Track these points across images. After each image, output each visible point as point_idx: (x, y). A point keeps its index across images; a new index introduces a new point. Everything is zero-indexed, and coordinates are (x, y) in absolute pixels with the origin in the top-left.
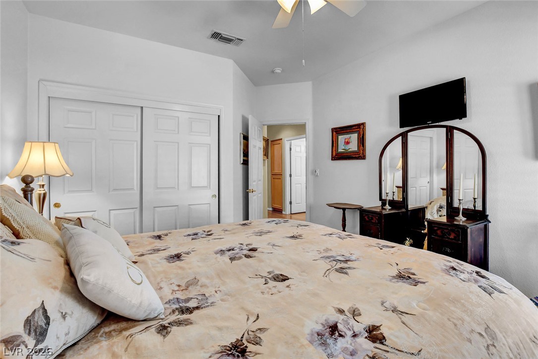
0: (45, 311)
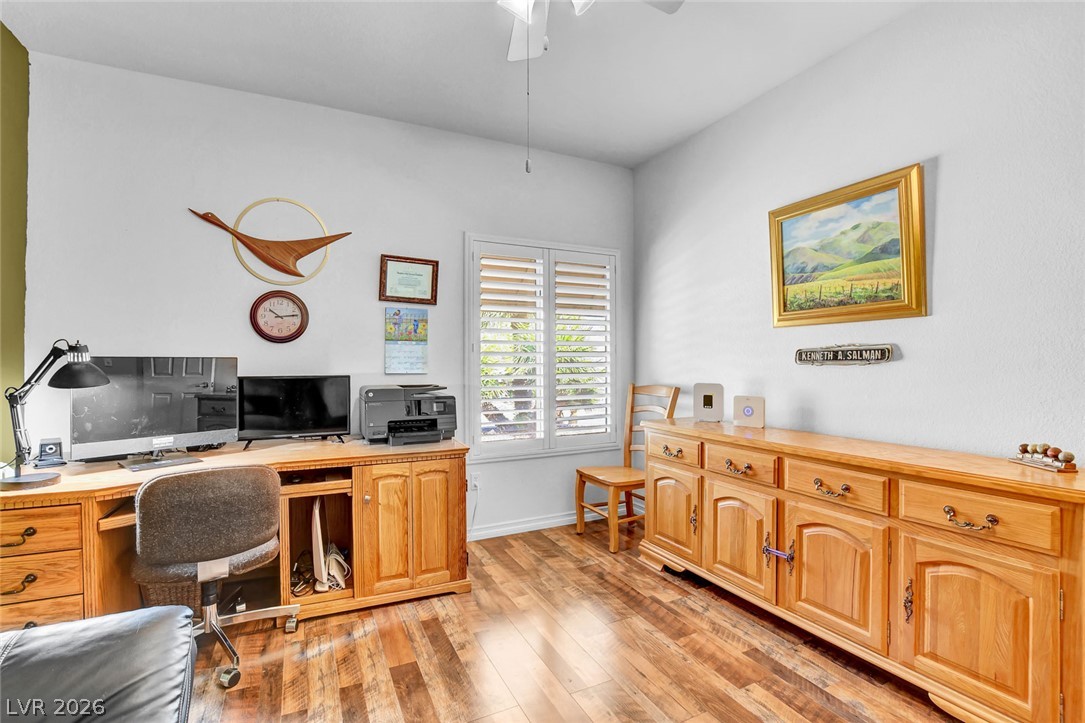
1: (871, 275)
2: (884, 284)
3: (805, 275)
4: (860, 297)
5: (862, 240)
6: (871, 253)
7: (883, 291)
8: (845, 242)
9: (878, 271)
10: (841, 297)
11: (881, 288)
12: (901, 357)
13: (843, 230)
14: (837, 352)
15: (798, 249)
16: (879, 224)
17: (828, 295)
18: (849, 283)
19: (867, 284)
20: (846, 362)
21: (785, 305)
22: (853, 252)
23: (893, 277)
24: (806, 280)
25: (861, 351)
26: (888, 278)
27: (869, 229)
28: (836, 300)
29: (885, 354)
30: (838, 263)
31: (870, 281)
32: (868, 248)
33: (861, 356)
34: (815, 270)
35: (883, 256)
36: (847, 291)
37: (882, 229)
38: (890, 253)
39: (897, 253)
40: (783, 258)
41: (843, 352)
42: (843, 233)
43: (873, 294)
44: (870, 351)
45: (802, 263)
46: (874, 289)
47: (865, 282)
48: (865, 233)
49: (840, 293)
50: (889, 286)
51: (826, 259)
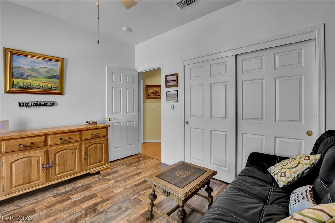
1: (50, 83)
2: (54, 86)
3: (23, 77)
4: (46, 88)
5: (47, 72)
6: (50, 76)
7: (53, 87)
8: (41, 71)
9: (52, 82)
10: (39, 87)
11: (52, 86)
12: (57, 105)
13: (41, 67)
14: (37, 103)
15: (21, 67)
16: (53, 69)
17: (33, 85)
18: (42, 83)
19: (48, 85)
20: (40, 106)
21: (13, 85)
22: (44, 74)
23: (56, 84)
24: (24, 78)
25: (46, 103)
26: (55, 84)
27: (50, 70)
28: (37, 87)
29: (53, 104)
30: (39, 76)
31: (49, 84)
32: (49, 75)
33: (46, 104)
34: (28, 76)
35: (54, 78)
36: (41, 85)
37: (53, 71)
38: (56, 78)
39: (58, 78)
40: (12, 68)
41: (39, 103)
42: (40, 68)
43: (50, 88)
44: (49, 103)
45: (23, 72)
46: (51, 86)
47: (48, 84)
48: (48, 70)
49: (38, 86)
50: (55, 86)
51: (33, 73)
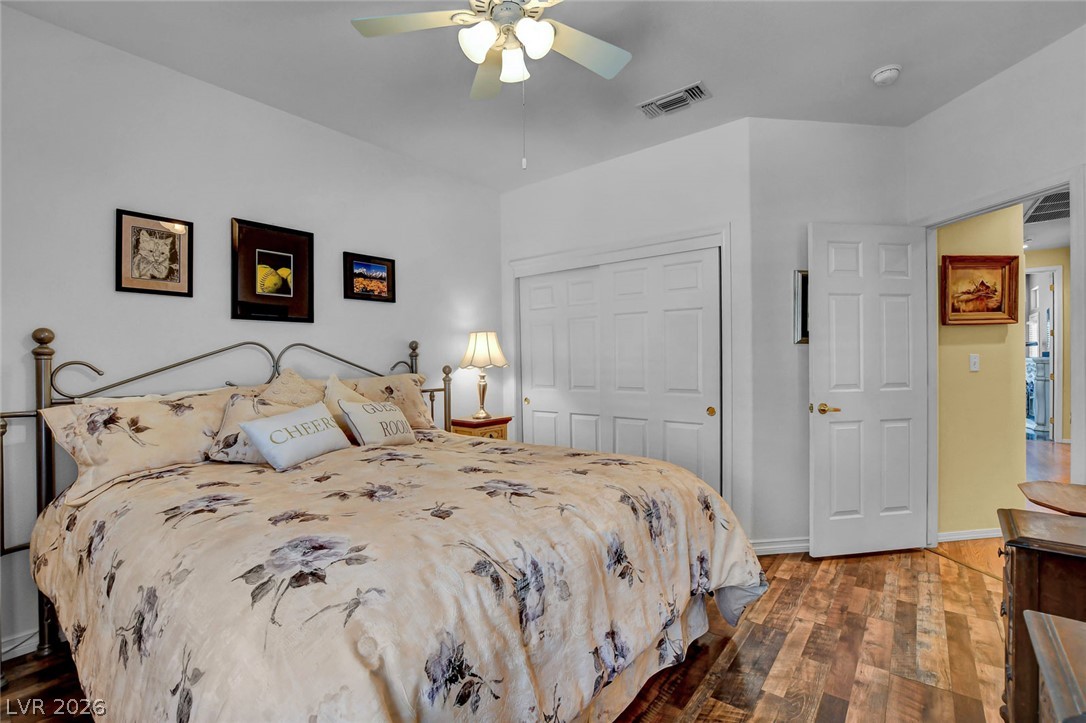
0: (237, 437)
